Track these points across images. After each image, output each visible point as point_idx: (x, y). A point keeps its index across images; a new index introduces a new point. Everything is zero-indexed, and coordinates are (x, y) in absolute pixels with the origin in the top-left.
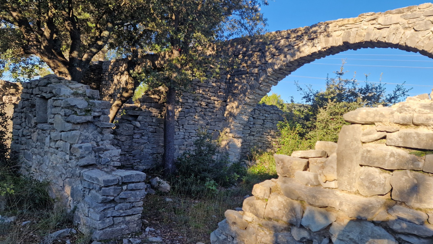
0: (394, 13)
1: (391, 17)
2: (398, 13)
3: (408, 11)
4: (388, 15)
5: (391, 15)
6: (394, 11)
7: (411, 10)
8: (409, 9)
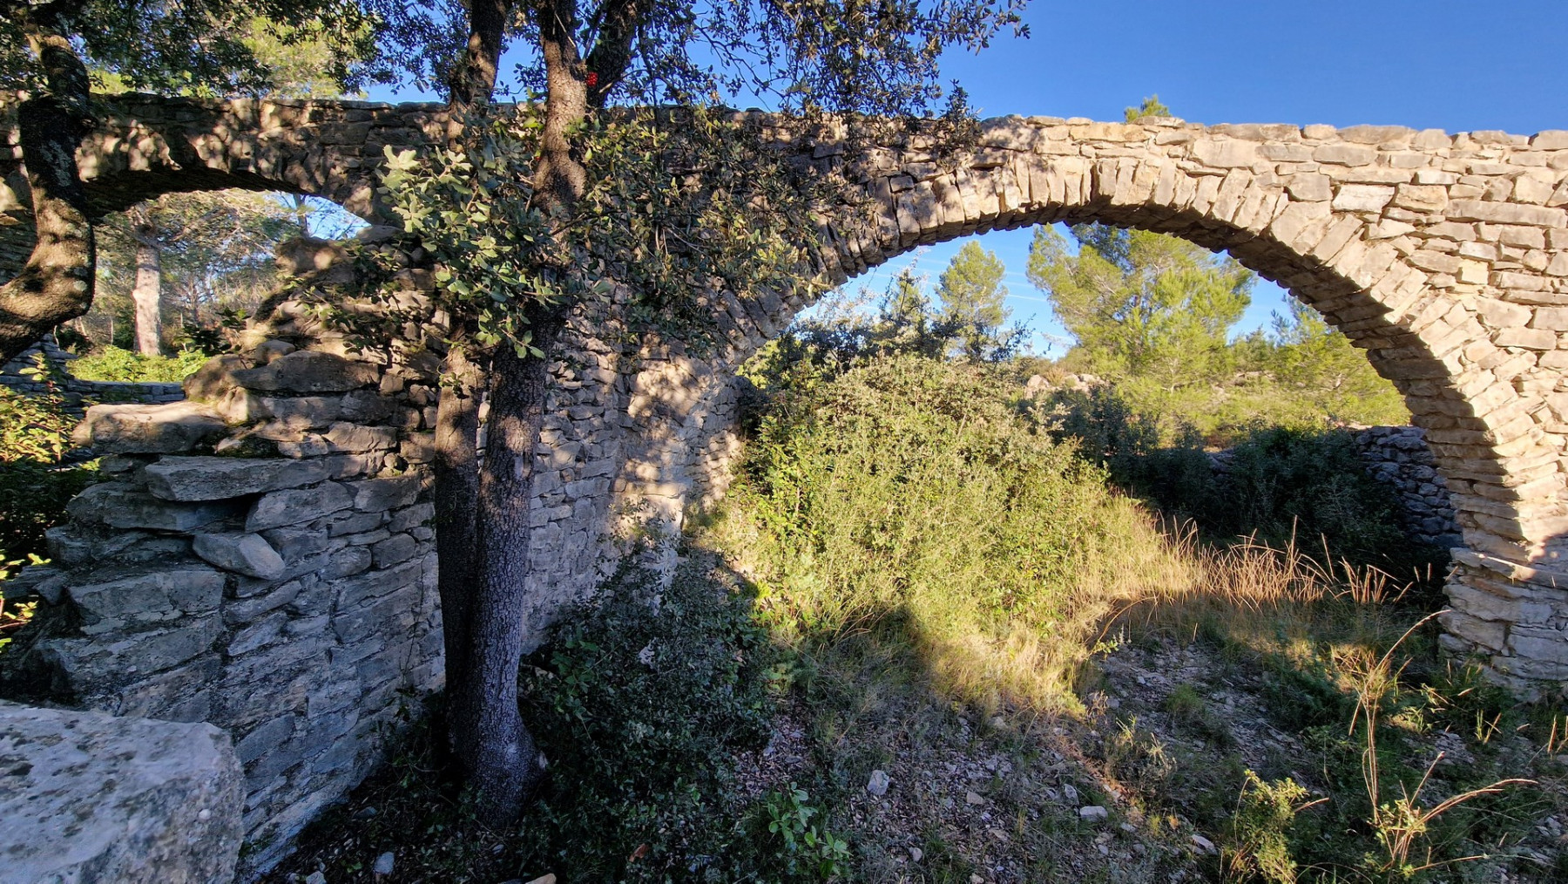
0: (1240, 134)
1: (1232, 146)
2: (1250, 139)
3: (1277, 137)
4: (1220, 137)
5: (1230, 140)
6: (1240, 128)
7: (1286, 138)
8: (1281, 132)
